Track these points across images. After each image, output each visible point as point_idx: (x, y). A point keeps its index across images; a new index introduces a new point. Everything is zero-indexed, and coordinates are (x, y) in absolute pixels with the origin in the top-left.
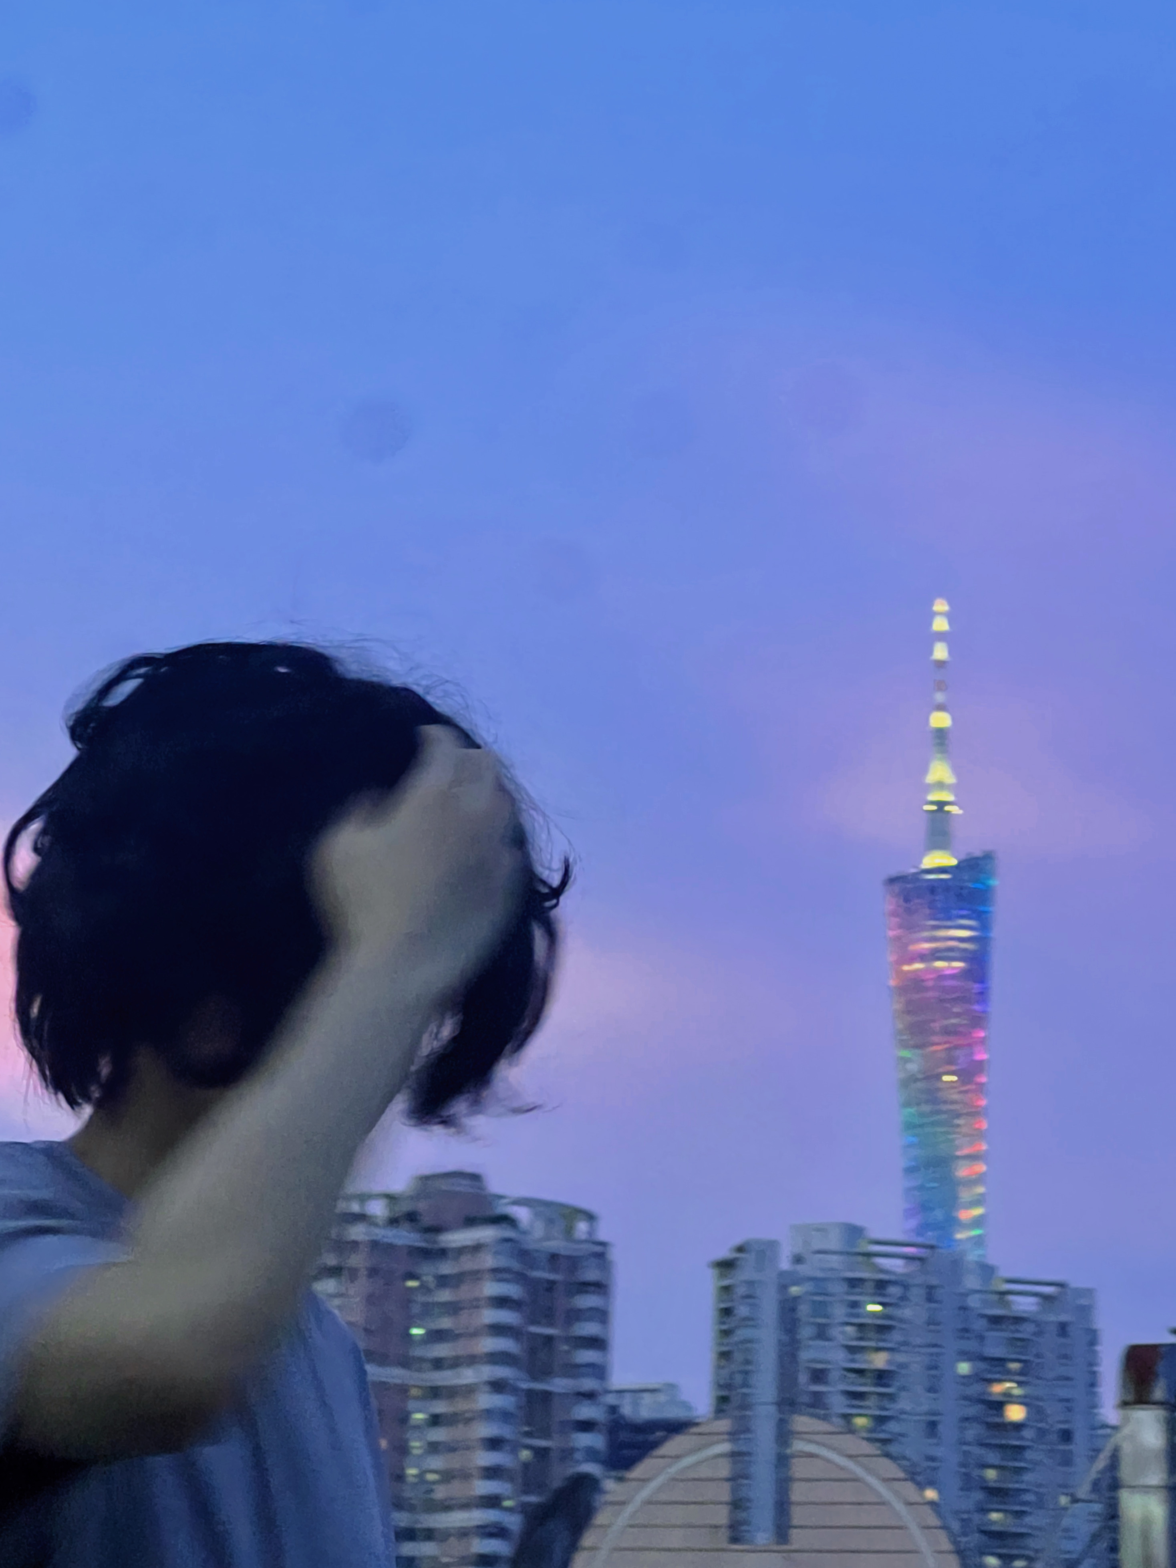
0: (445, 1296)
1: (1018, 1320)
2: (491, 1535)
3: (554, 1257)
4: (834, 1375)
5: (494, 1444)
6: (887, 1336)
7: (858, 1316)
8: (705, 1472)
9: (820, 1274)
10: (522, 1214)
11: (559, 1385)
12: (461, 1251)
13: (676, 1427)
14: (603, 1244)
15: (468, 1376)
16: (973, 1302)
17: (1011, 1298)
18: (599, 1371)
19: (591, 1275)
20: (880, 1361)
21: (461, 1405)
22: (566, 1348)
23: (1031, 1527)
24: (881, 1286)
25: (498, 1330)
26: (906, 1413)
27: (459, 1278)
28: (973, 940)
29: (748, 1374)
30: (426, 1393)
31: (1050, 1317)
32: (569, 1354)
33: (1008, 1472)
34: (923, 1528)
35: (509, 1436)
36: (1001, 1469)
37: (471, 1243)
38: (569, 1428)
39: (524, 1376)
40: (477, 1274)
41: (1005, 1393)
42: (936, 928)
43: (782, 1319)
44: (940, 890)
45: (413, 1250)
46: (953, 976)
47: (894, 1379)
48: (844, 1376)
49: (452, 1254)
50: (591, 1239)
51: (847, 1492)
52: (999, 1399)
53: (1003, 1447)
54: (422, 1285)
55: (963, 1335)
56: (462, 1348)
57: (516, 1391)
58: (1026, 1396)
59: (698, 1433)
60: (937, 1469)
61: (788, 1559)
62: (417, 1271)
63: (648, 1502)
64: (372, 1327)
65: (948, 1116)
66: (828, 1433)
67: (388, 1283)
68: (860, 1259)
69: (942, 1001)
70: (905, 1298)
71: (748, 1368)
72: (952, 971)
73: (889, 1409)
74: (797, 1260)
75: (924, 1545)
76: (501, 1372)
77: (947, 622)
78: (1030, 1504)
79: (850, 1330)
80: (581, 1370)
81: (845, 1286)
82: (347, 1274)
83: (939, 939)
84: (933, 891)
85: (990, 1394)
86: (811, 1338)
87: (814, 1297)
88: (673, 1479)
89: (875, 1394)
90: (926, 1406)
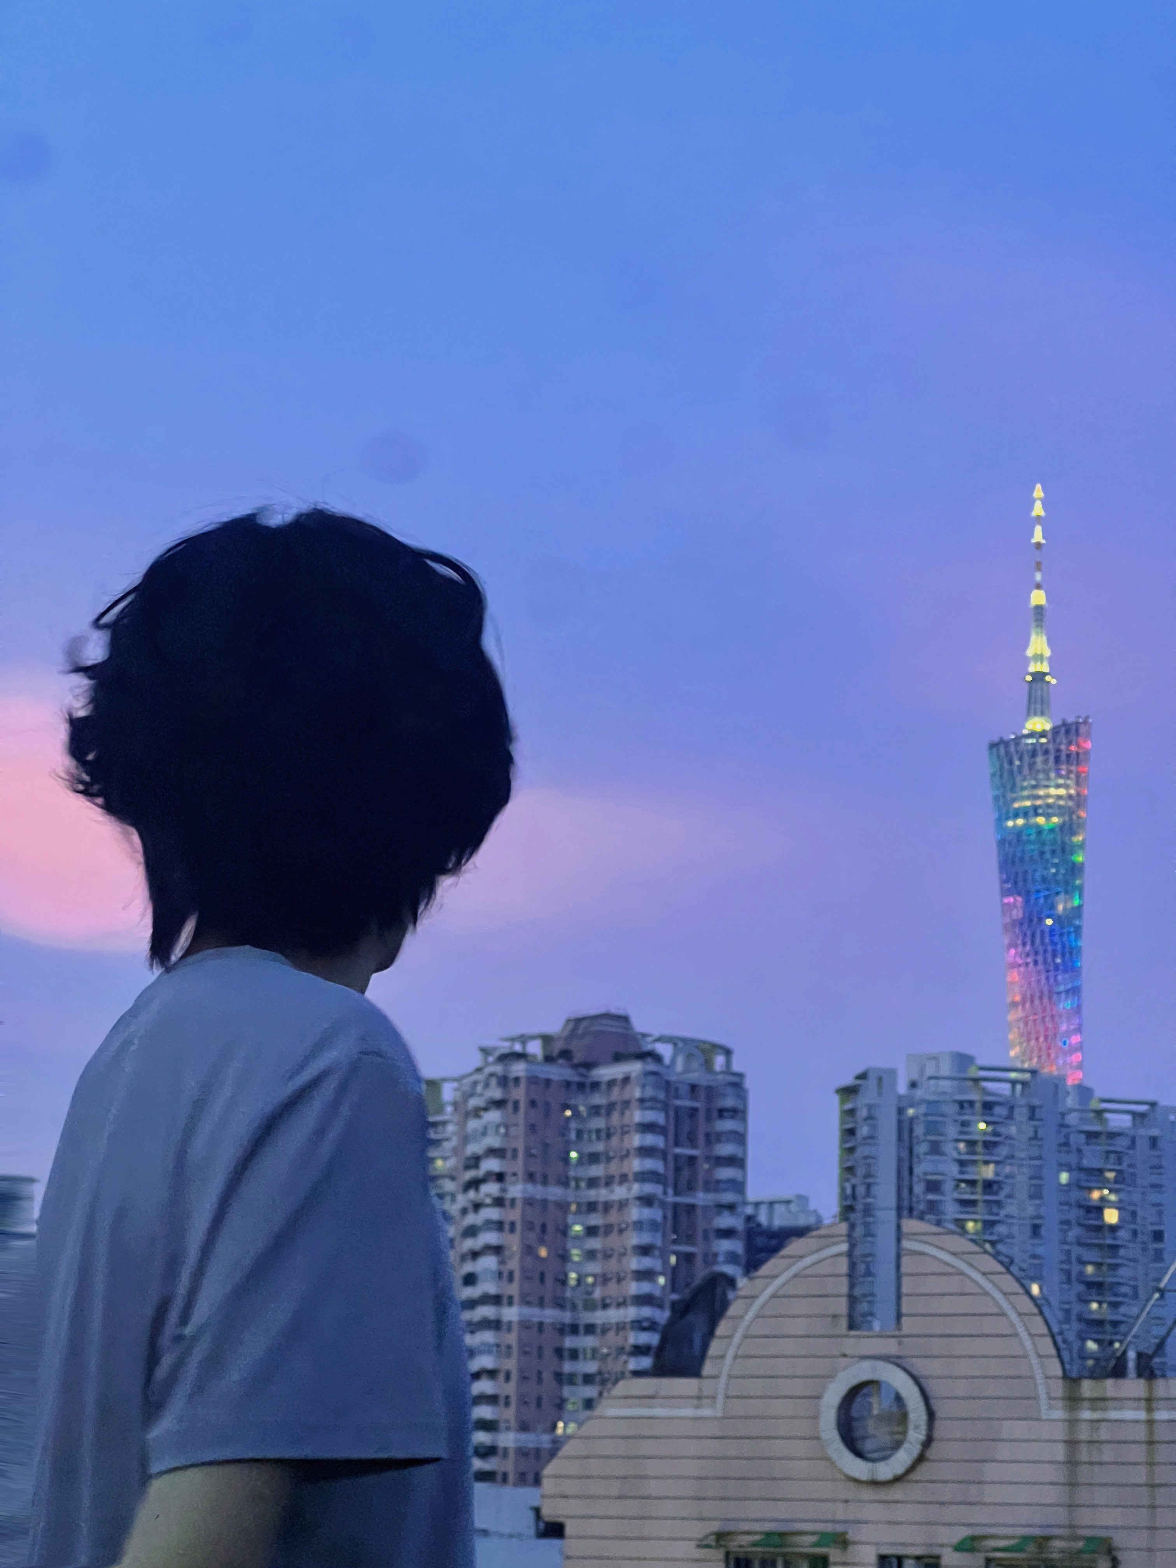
0: (599, 1123)
1: (1114, 1135)
2: (644, 1329)
3: (693, 1088)
4: (948, 1186)
5: (645, 1250)
6: (996, 1151)
7: (968, 1133)
8: (825, 1269)
9: (933, 1098)
10: (665, 1050)
11: (701, 1198)
12: (611, 1083)
13: (800, 1232)
14: (741, 1075)
15: (619, 1192)
16: (1072, 1119)
17: (1108, 1116)
18: (739, 1186)
19: (729, 1102)
20: (988, 1172)
21: (613, 1217)
22: (706, 1166)
23: (1124, 1315)
24: (988, 1106)
25: (645, 1152)
26: (1012, 1217)
27: (611, 1107)
28: (1070, 797)
29: (869, 1186)
30: (584, 1208)
31: (1142, 1132)
32: (709, 1172)
33: (1105, 1268)
34: (1020, 1314)
35: (659, 1243)
36: (1098, 1265)
37: (620, 1076)
38: (712, 1235)
39: (670, 1191)
40: (626, 1104)
41: (1102, 1199)
42: (1034, 787)
43: (900, 1139)
44: (1040, 752)
45: (568, 1084)
46: (1051, 830)
47: (1001, 1188)
48: (957, 1186)
49: (603, 1087)
50: (728, 1071)
51: (952, 1284)
52: (1098, 1204)
53: (1100, 1247)
54: (576, 1114)
55: (1064, 1149)
56: (614, 1168)
57: (663, 1204)
58: (1120, 1201)
59: (820, 1237)
60: (1041, 1265)
61: (900, 1343)
62: (572, 1102)
63: (774, 1296)
64: (533, 1151)
65: (1049, 956)
66: (934, 1234)
67: (547, 1114)
68: (970, 1083)
69: (1042, 853)
70: (1010, 1117)
71: (870, 1180)
72: (1051, 826)
73: (997, 1214)
74: (913, 1085)
75: (1021, 1330)
76: (649, 1188)
77: (1045, 507)
78: (1125, 1295)
79: (962, 1146)
80: (722, 1186)
81: (956, 1107)
82: (510, 1106)
83: (1038, 797)
84: (1034, 754)
85: (1090, 1200)
86: (926, 1154)
87: (930, 1118)
88: (796, 1276)
89: (985, 1201)
90: (1031, 1211)
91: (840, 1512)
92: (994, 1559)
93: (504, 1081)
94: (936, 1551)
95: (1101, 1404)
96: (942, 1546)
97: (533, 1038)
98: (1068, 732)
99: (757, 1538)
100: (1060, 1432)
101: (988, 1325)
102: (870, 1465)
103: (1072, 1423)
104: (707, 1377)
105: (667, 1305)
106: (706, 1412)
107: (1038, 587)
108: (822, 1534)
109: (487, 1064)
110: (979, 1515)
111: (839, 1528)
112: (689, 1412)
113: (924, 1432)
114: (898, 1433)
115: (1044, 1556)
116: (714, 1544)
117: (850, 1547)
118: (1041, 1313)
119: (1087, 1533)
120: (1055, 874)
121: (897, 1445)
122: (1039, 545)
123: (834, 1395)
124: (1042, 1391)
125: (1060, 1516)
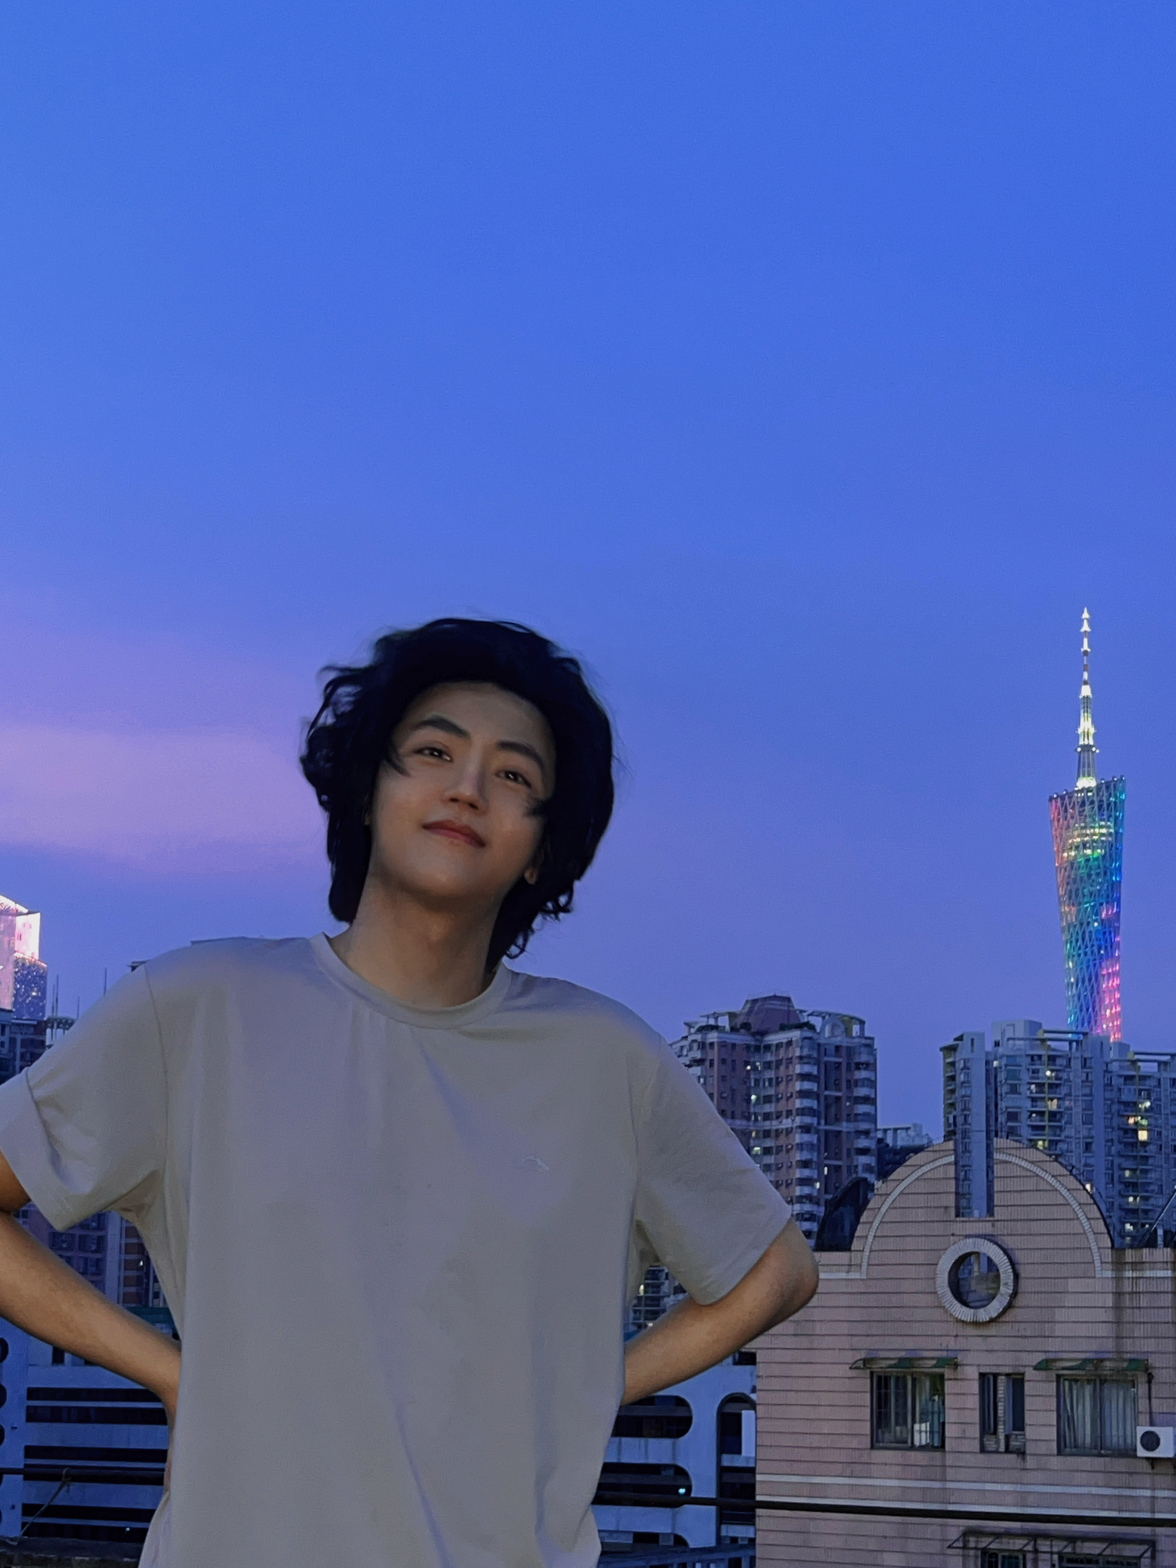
0: (770, 1074)
1: (1143, 1078)
2: (806, 1220)
3: (837, 1048)
4: (1024, 1116)
5: (805, 1164)
6: (1058, 1090)
7: (1038, 1078)
8: (940, 1174)
9: (1012, 1053)
10: (817, 1022)
11: (845, 1127)
12: (779, 1046)
13: (918, 1150)
14: (872, 1039)
15: (786, 1123)
16: (1114, 1067)
17: (1139, 1064)
18: (872, 1118)
19: (864, 1058)
20: (1053, 1105)
21: (782, 1140)
22: (848, 1104)
23: (1152, 1205)
24: (1052, 1059)
25: (803, 1094)
26: (1071, 1137)
27: (779, 1063)
28: (1110, 834)
29: (966, 1117)
30: (761, 1134)
31: (1165, 1075)
32: (851, 1108)
33: (1138, 1172)
34: (1080, 1204)
35: (815, 1159)
36: (1133, 1170)
37: (785, 1041)
38: (853, 1152)
39: (823, 1122)
40: (790, 1061)
41: (1136, 1123)
42: (1085, 828)
43: (988, 1082)
44: (1087, 803)
45: (748, 1047)
46: (1097, 859)
47: (1062, 1116)
48: (1030, 1116)
49: (773, 1048)
50: (862, 1036)
51: (1030, 1184)
52: (1134, 1127)
53: (1135, 1157)
54: (755, 1068)
55: (1109, 1088)
56: (782, 1106)
57: (818, 1132)
58: (1149, 1125)
59: (934, 1151)
60: (1093, 1171)
61: (993, 1226)
62: (752, 1060)
63: (902, 1193)
64: (725, 1095)
65: (1095, 949)
66: (1016, 1148)
67: (734, 1069)
68: (1039, 1042)
69: (1089, 875)
70: (1069, 1065)
71: (966, 1112)
72: (1095, 856)
73: (1059, 1136)
74: (997, 1044)
75: (1081, 1215)
76: (808, 1120)
77: (1090, 625)
78: (1153, 1191)
79: (1033, 1087)
80: (859, 1118)
81: (1029, 1059)
82: (707, 1063)
83: (1087, 835)
84: (1083, 804)
85: (1128, 1124)
86: (1007, 1093)
87: (1008, 1068)
88: (917, 1179)
89: (1050, 1126)
90: (1084, 1132)
91: (952, 1344)
92: (1063, 1375)
93: (702, 1046)
94: (1021, 1370)
95: (1139, 1267)
96: (1025, 1366)
97: (723, 1015)
98: (1108, 787)
99: (893, 1362)
100: (1110, 1286)
101: (1057, 1213)
102: (972, 1310)
103: (1118, 1279)
104: (854, 1251)
105: (822, 1202)
106: (852, 1276)
107: (1086, 683)
108: (939, 1359)
109: (690, 1034)
110: (1052, 1345)
111: (951, 1355)
112: (843, 1275)
113: (1012, 1288)
114: (992, 1288)
115: (1099, 1372)
116: (862, 1366)
117: (959, 1368)
118: (1095, 1203)
119: (1129, 1356)
120: (1099, 891)
121: (993, 1297)
122: (1086, 652)
123: (946, 1263)
124: (1096, 1258)
125: (1110, 1345)
